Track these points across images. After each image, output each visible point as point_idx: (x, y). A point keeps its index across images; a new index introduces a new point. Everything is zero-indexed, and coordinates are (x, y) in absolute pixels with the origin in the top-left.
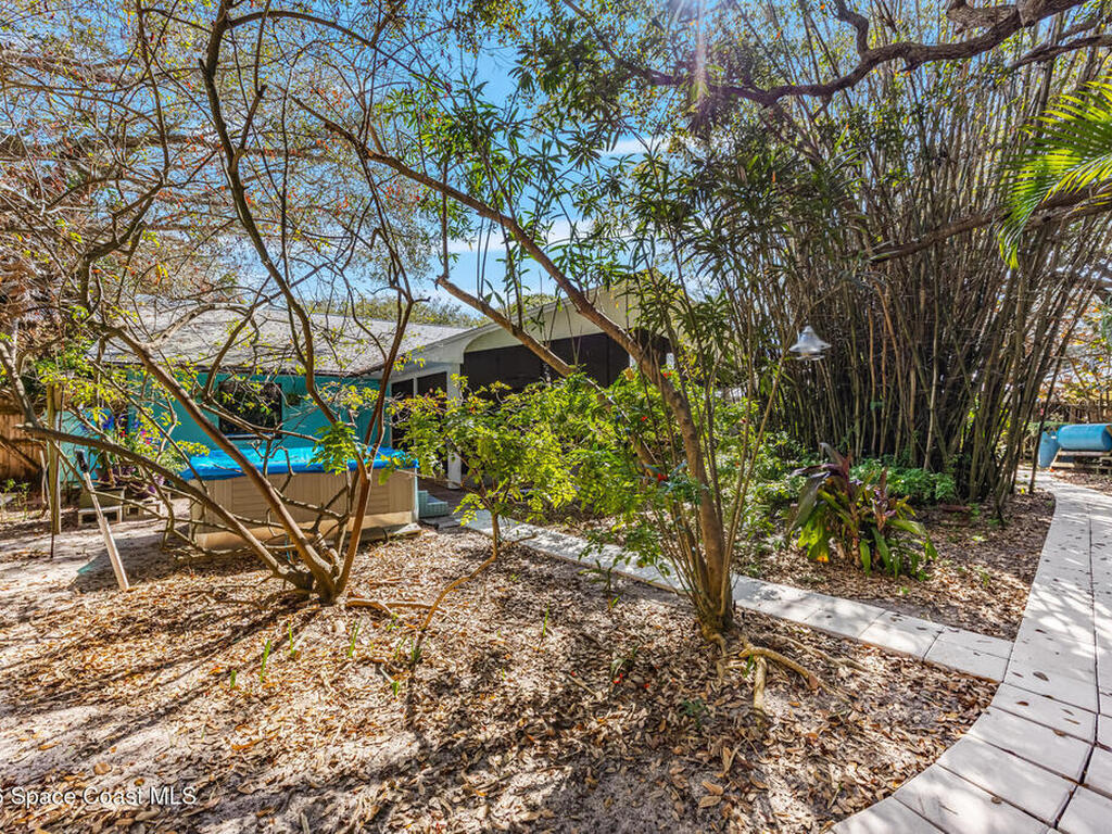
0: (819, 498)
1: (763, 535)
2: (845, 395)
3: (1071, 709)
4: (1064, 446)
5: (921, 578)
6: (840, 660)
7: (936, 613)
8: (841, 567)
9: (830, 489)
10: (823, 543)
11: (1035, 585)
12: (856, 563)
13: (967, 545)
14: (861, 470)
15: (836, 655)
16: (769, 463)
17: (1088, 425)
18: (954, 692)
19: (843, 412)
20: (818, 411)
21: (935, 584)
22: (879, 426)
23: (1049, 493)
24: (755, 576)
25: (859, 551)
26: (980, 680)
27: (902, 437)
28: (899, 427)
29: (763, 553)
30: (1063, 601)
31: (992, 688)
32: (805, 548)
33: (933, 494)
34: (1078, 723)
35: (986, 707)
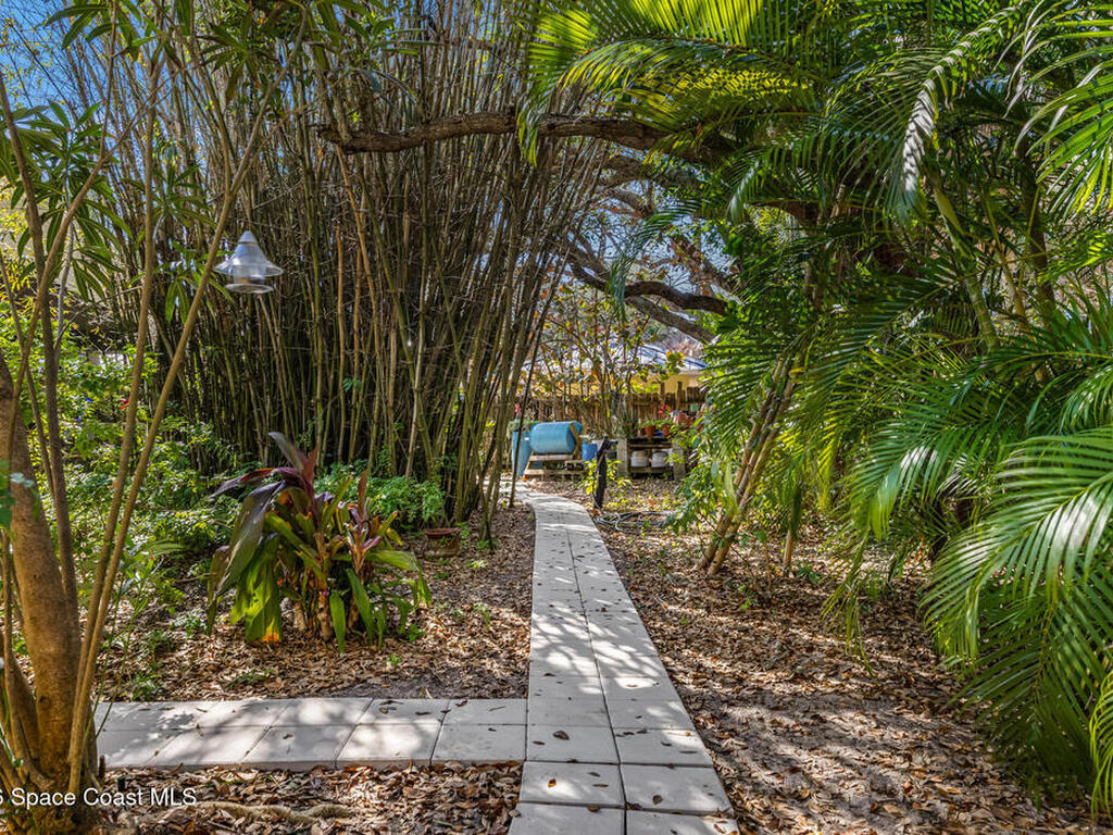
0: (267, 528)
1: (164, 615)
2: (301, 366)
3: (596, 769)
4: (536, 449)
5: (412, 637)
6: (312, 811)
7: (437, 685)
8: (300, 646)
9: (285, 510)
10: (271, 608)
11: (534, 616)
12: (324, 633)
13: (458, 580)
14: (328, 481)
15: (303, 804)
16: (175, 478)
17: (554, 422)
18: (475, 799)
19: (299, 394)
20: (260, 391)
21: (429, 642)
22: (348, 417)
23: (527, 505)
24: (148, 696)
25: (329, 612)
26: (499, 766)
27: (378, 433)
28: (375, 417)
29: (164, 649)
30: (563, 629)
31: (514, 775)
32: (242, 624)
33: (419, 512)
34: (606, 786)
35: (514, 807)
